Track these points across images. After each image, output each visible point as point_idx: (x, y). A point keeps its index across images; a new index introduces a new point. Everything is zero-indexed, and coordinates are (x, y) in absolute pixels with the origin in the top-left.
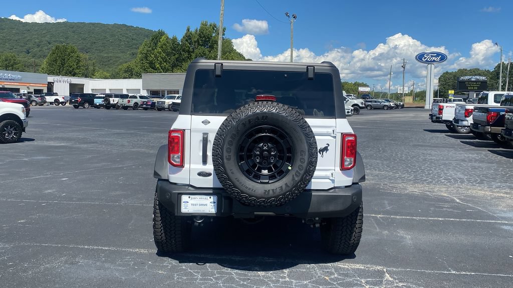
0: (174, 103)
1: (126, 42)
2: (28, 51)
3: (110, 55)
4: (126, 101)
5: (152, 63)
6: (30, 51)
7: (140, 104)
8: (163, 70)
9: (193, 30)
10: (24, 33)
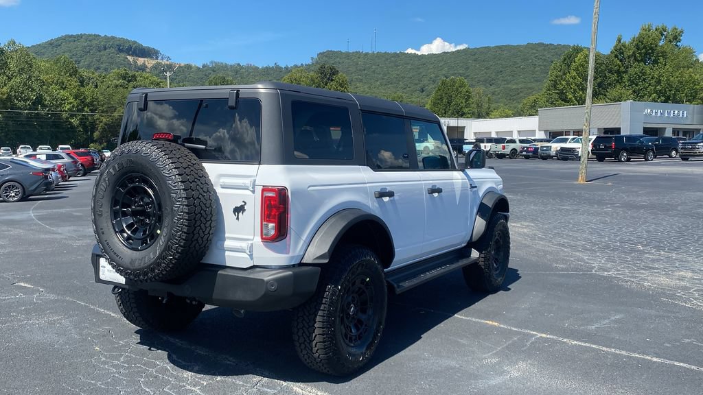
0: (563, 149)
1: (542, 67)
2: (422, 89)
3: (520, 86)
4: (500, 146)
5: (562, 93)
6: (424, 89)
7: (519, 151)
8: (578, 101)
9: (627, 40)
10: (419, 68)
